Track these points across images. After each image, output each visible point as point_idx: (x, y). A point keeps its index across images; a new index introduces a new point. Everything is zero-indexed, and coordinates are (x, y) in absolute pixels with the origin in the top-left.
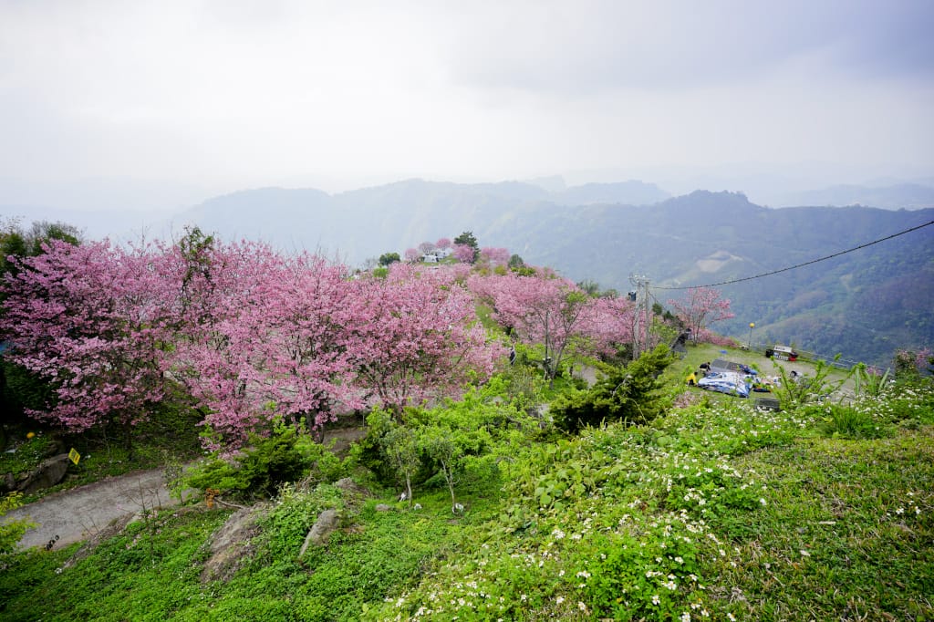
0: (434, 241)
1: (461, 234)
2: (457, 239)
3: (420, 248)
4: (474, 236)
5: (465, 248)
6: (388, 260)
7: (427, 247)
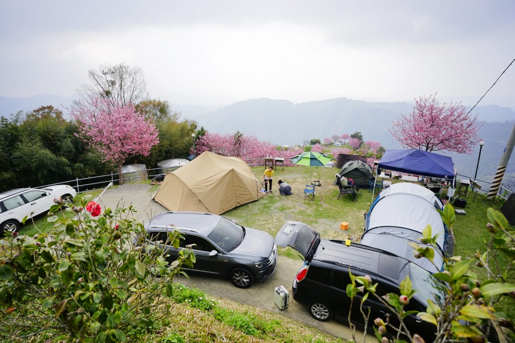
0: (340, 135)
1: (355, 133)
2: (352, 135)
3: (332, 138)
4: (362, 134)
5: (356, 140)
6: (314, 142)
7: (336, 138)
